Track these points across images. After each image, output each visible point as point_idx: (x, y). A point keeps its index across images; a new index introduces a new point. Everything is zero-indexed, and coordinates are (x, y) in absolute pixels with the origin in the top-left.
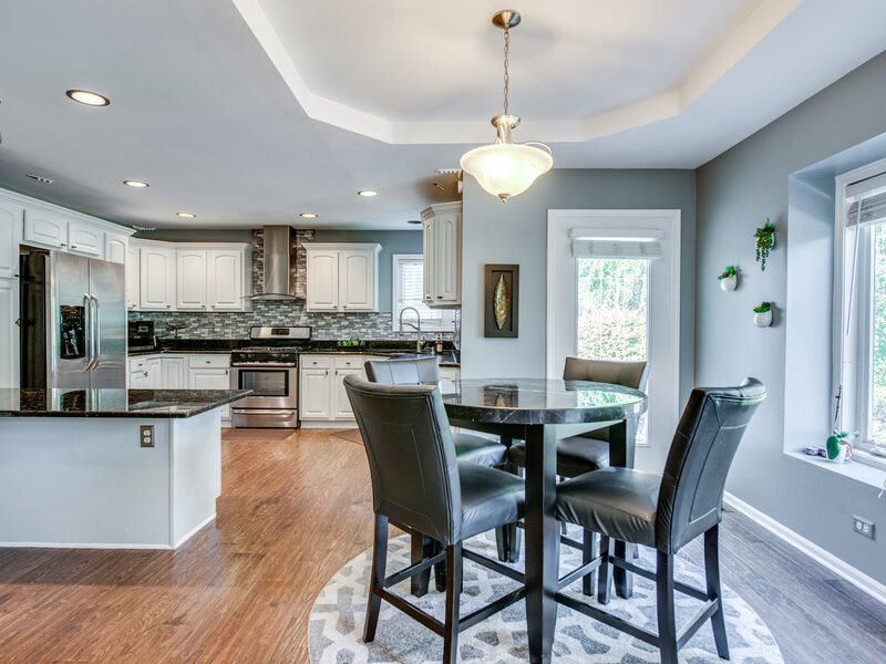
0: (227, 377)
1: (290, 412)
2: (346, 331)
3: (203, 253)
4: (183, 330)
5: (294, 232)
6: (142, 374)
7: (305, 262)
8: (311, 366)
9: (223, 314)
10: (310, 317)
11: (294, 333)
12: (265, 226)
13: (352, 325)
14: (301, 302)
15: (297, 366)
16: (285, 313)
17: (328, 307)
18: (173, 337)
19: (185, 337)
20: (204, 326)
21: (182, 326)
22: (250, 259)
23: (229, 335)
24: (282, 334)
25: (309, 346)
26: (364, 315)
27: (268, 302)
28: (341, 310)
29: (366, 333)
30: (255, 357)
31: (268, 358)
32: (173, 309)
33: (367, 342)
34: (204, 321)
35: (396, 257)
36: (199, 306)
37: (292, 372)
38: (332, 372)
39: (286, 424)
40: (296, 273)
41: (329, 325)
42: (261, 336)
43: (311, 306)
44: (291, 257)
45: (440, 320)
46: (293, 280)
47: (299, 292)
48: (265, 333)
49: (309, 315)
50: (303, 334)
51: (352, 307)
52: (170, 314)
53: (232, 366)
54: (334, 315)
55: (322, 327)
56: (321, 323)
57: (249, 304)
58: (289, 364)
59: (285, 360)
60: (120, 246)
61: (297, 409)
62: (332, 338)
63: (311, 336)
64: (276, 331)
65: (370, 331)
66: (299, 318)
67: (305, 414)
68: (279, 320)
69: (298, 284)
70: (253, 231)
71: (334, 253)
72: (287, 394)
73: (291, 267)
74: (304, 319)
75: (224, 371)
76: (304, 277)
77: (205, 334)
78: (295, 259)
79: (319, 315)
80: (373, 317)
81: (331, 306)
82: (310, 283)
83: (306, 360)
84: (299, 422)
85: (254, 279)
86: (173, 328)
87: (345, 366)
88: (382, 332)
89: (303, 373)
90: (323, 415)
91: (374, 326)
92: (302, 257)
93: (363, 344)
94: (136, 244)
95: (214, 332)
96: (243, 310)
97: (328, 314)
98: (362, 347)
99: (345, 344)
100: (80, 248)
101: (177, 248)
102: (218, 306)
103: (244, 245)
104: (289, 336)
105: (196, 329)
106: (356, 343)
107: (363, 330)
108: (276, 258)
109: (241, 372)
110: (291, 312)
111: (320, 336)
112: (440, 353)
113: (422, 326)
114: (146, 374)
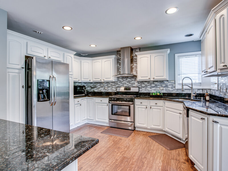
0: (108, 107)
1: (131, 123)
2: (154, 89)
3: (100, 61)
4: (95, 88)
5: (132, 50)
6: (79, 105)
7: (137, 61)
8: (140, 104)
9: (108, 83)
10: (139, 83)
11: (133, 90)
12: (121, 48)
13: (156, 86)
14: (135, 77)
15: (134, 104)
16: (129, 82)
17: (146, 79)
18: (92, 91)
19: (96, 91)
20: (102, 87)
21: (95, 87)
22: (117, 62)
23: (110, 90)
24: (128, 90)
25: (138, 95)
26: (162, 82)
27: (123, 77)
28: (152, 80)
29: (163, 90)
30: (118, 99)
31: (122, 100)
32: (91, 81)
33: (164, 94)
34: (102, 85)
35: (176, 55)
36: (99, 80)
37: (132, 106)
38: (149, 107)
39: (130, 128)
40: (133, 66)
41: (146, 86)
42: (120, 91)
43: (139, 78)
44: (131, 60)
45: (201, 83)
46: (132, 69)
47: (134, 73)
48: (122, 89)
49: (138, 82)
50: (135, 90)
51: (157, 78)
52: (91, 83)
53: (109, 103)
54: (148, 82)
55: (143, 87)
56: (143, 85)
57: (116, 79)
58: (131, 103)
59: (129, 101)
60: (70, 58)
61: (134, 122)
62: (148, 92)
63: (139, 90)
64: (126, 89)
65: (164, 89)
66: (134, 83)
67: (137, 124)
68: (127, 85)
69: (134, 70)
70: (118, 51)
71: (149, 56)
72: (129, 116)
73: (131, 64)
74: (136, 84)
75: (106, 104)
76: (136, 67)
77: (102, 90)
78: (132, 60)
79: (142, 82)
80: (166, 82)
81: (147, 78)
82: (138, 69)
83: (137, 101)
84: (135, 127)
85: (118, 69)
86: (92, 88)
87: (154, 105)
88: (170, 89)
89: (136, 107)
90: (145, 126)
91: (166, 86)
92: (135, 59)
93: (162, 94)
94: (80, 59)
95: (105, 89)
96: (114, 81)
97: (146, 82)
98: (161, 96)
99: (154, 94)
100: (52, 58)
101: (93, 60)
102: (105, 79)
103: (114, 56)
104: (131, 91)
105: (99, 88)
106: (158, 94)
107: (161, 88)
108: (126, 60)
109: (112, 105)
110: (131, 81)
111: (143, 91)
112: (208, 101)
113: (193, 86)
114: (81, 105)
